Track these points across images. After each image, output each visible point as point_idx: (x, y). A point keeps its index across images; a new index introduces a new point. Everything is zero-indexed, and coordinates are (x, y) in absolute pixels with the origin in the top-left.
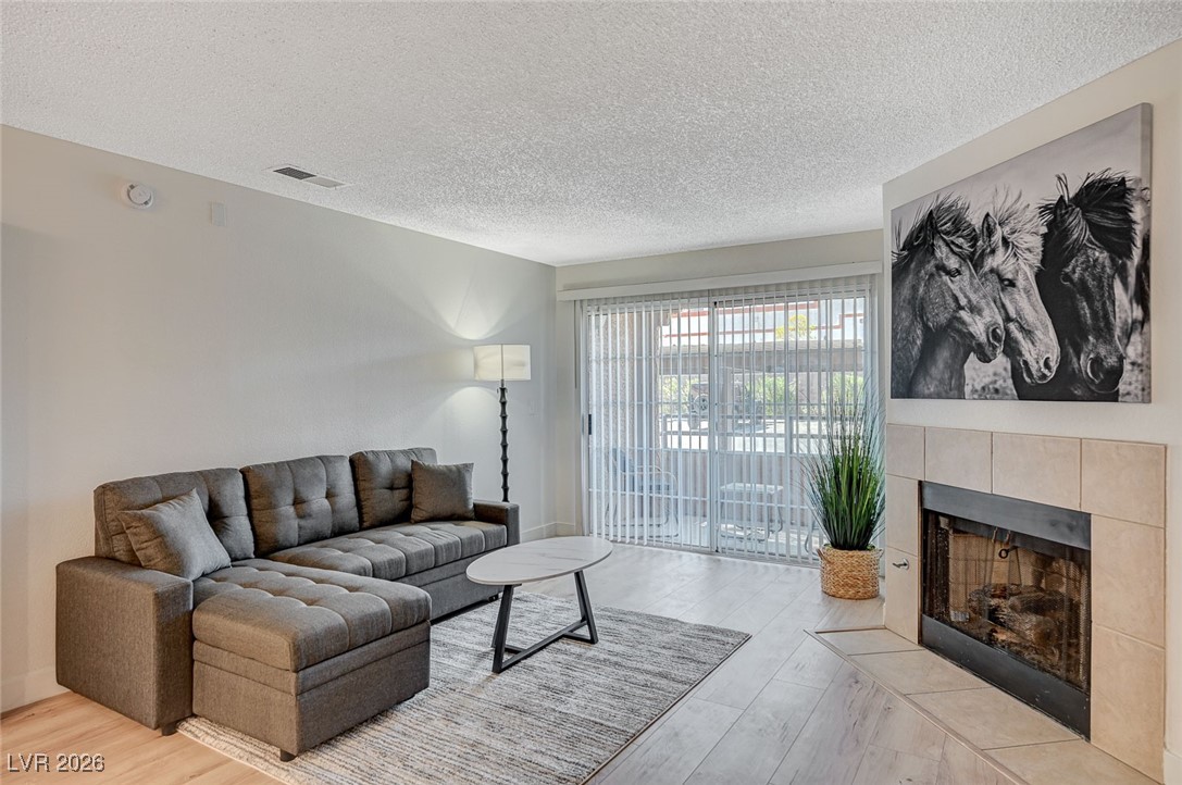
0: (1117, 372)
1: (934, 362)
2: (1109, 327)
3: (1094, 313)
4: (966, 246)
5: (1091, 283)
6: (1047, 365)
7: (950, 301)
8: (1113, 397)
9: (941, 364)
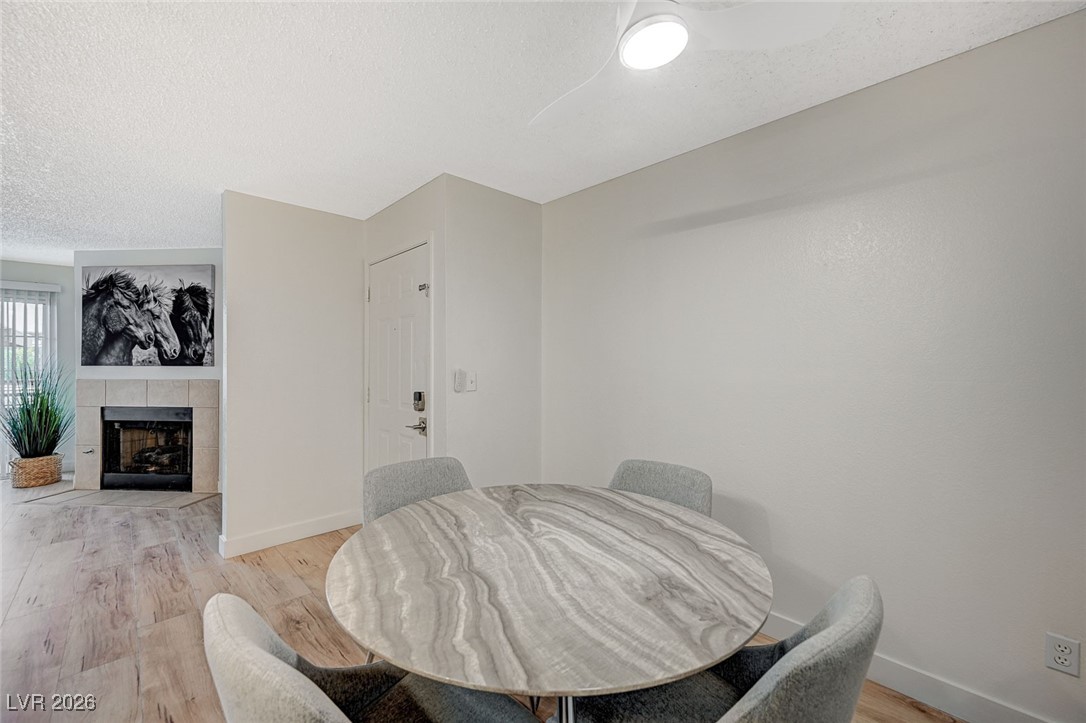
0: (203, 355)
1: (113, 348)
2: (200, 339)
3: (194, 334)
4: (133, 296)
5: (193, 323)
6: (175, 351)
7: (123, 320)
8: (201, 364)
9: (117, 349)
